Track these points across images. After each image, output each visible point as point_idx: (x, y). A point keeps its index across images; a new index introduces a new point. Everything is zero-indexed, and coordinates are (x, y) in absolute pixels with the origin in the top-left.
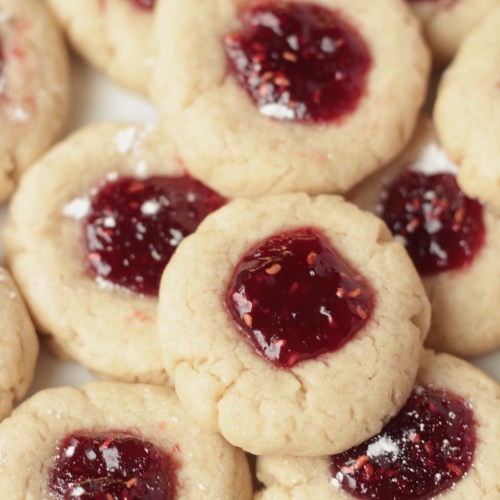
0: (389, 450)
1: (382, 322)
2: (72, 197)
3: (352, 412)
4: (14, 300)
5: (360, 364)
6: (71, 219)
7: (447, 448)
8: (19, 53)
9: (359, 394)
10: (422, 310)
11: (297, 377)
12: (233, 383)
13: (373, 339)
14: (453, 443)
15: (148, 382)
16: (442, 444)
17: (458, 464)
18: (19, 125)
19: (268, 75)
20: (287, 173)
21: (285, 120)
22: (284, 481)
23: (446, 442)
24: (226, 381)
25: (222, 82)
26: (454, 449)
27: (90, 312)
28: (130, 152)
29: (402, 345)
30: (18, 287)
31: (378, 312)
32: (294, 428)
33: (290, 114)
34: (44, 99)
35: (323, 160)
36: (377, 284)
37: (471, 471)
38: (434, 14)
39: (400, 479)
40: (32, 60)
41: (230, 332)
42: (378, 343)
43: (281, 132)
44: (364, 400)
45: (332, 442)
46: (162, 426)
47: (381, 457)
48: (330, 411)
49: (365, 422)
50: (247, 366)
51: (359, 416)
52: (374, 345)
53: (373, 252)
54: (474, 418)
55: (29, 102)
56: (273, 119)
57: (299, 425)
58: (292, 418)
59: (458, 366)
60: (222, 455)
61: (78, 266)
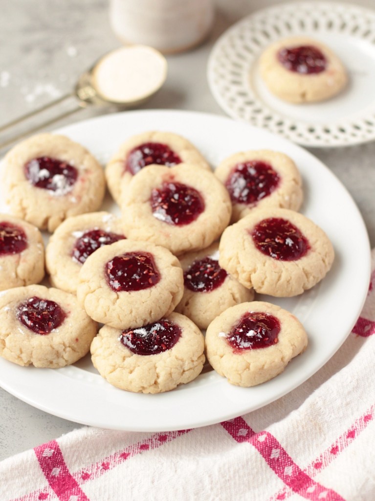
0: (143, 333)
1: (158, 287)
2: (78, 230)
3: (131, 312)
4: (40, 254)
5: (141, 297)
6: (74, 237)
7: (164, 339)
8: (83, 180)
9: (136, 306)
10: (178, 292)
11: (118, 295)
12: (95, 291)
13: (151, 291)
14: (167, 338)
15: (71, 293)
16: (163, 337)
17: (166, 345)
18: (71, 204)
19: (162, 204)
20: (153, 236)
21: (161, 220)
22: (102, 335)
23: (165, 337)
24: (92, 289)
25: (145, 202)
26: (166, 340)
27: (64, 266)
28: (106, 223)
29: (161, 297)
30: (45, 253)
31: (158, 285)
32: (108, 310)
33: (163, 218)
34: (86, 199)
35: (167, 236)
36: (163, 277)
37: (170, 350)
38: (244, 209)
39: (141, 343)
40: (87, 184)
41: (102, 275)
42: (152, 293)
43: (157, 223)
44: (138, 309)
45: (121, 321)
46: (68, 305)
47: (138, 335)
48: (123, 308)
49: (135, 317)
50: (102, 286)
51: (133, 314)
52: (150, 293)
53: (168, 267)
54: (181, 335)
55: (79, 198)
56: (157, 219)
57: (111, 310)
58: (109, 307)
59: (186, 319)
60: (84, 319)
61: (68, 251)
